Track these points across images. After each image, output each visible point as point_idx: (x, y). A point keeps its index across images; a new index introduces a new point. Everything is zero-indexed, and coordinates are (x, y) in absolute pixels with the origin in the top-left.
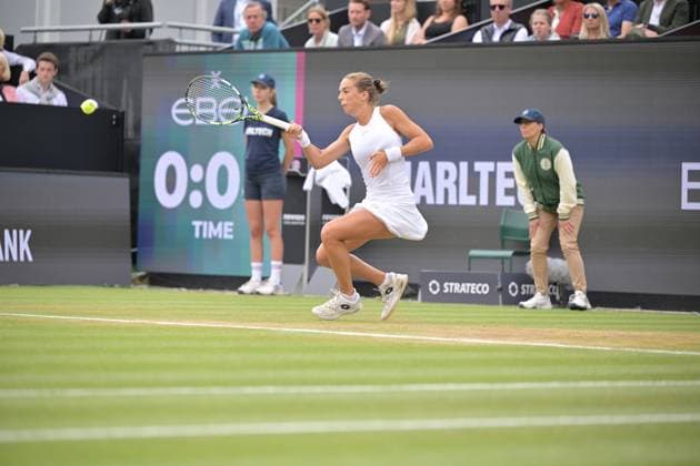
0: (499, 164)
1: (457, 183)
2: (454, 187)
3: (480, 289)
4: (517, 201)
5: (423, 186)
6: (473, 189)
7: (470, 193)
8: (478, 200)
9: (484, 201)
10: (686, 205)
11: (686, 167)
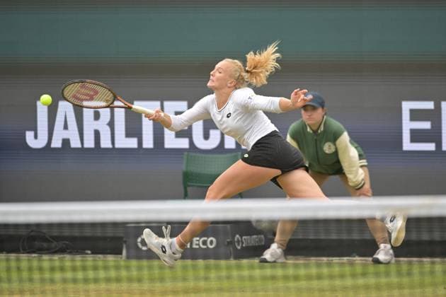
0: (166, 104)
1: (111, 124)
2: (108, 128)
3: (205, 243)
4: (191, 143)
5: (66, 127)
6: (133, 129)
7: (128, 135)
8: (140, 143)
9: (148, 143)
10: (408, 145)
11: (407, 106)
